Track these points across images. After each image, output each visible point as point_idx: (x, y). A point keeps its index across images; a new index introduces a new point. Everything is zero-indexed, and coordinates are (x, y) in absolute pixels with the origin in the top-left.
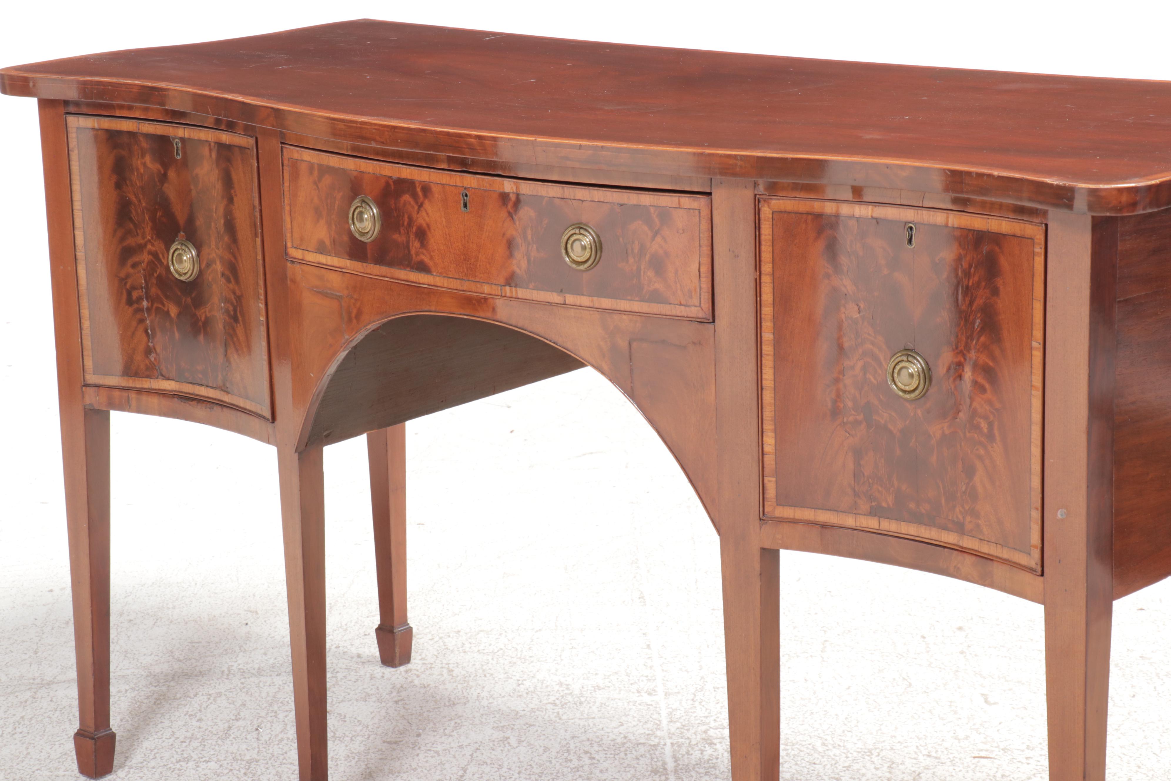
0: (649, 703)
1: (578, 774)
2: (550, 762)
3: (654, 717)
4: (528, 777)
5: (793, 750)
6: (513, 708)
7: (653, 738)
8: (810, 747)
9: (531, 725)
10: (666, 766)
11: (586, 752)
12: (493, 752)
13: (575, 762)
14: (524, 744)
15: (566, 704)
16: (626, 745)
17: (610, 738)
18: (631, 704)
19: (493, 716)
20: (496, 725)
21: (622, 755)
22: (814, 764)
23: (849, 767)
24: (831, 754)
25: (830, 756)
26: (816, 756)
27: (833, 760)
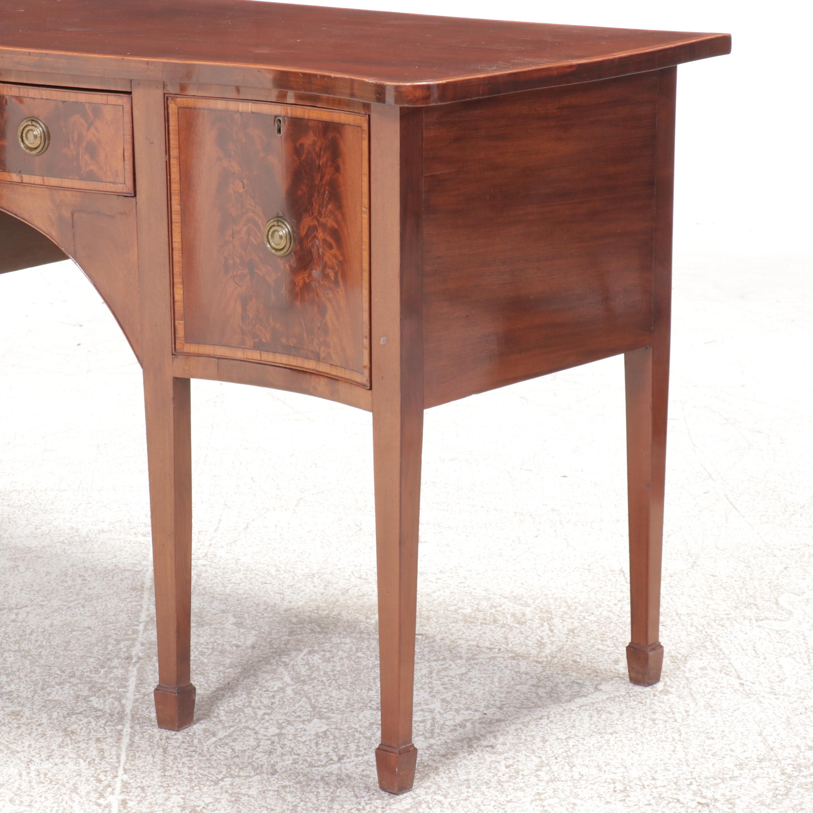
0: (142, 542)
1: (69, 590)
2: (49, 582)
3: (143, 551)
4: (28, 592)
5: (251, 574)
6: (27, 545)
7: (138, 566)
8: (266, 572)
9: (39, 557)
10: (144, 585)
11: (80, 576)
12: (4, 576)
13: (70, 583)
14: (31, 570)
15: (72, 542)
16: (116, 571)
17: (103, 566)
18: (127, 543)
19: (9, 551)
20: (10, 557)
21: (110, 578)
22: (266, 583)
23: (293, 585)
24: (281, 577)
25: (280, 578)
26: (269, 578)
27: (282, 580)
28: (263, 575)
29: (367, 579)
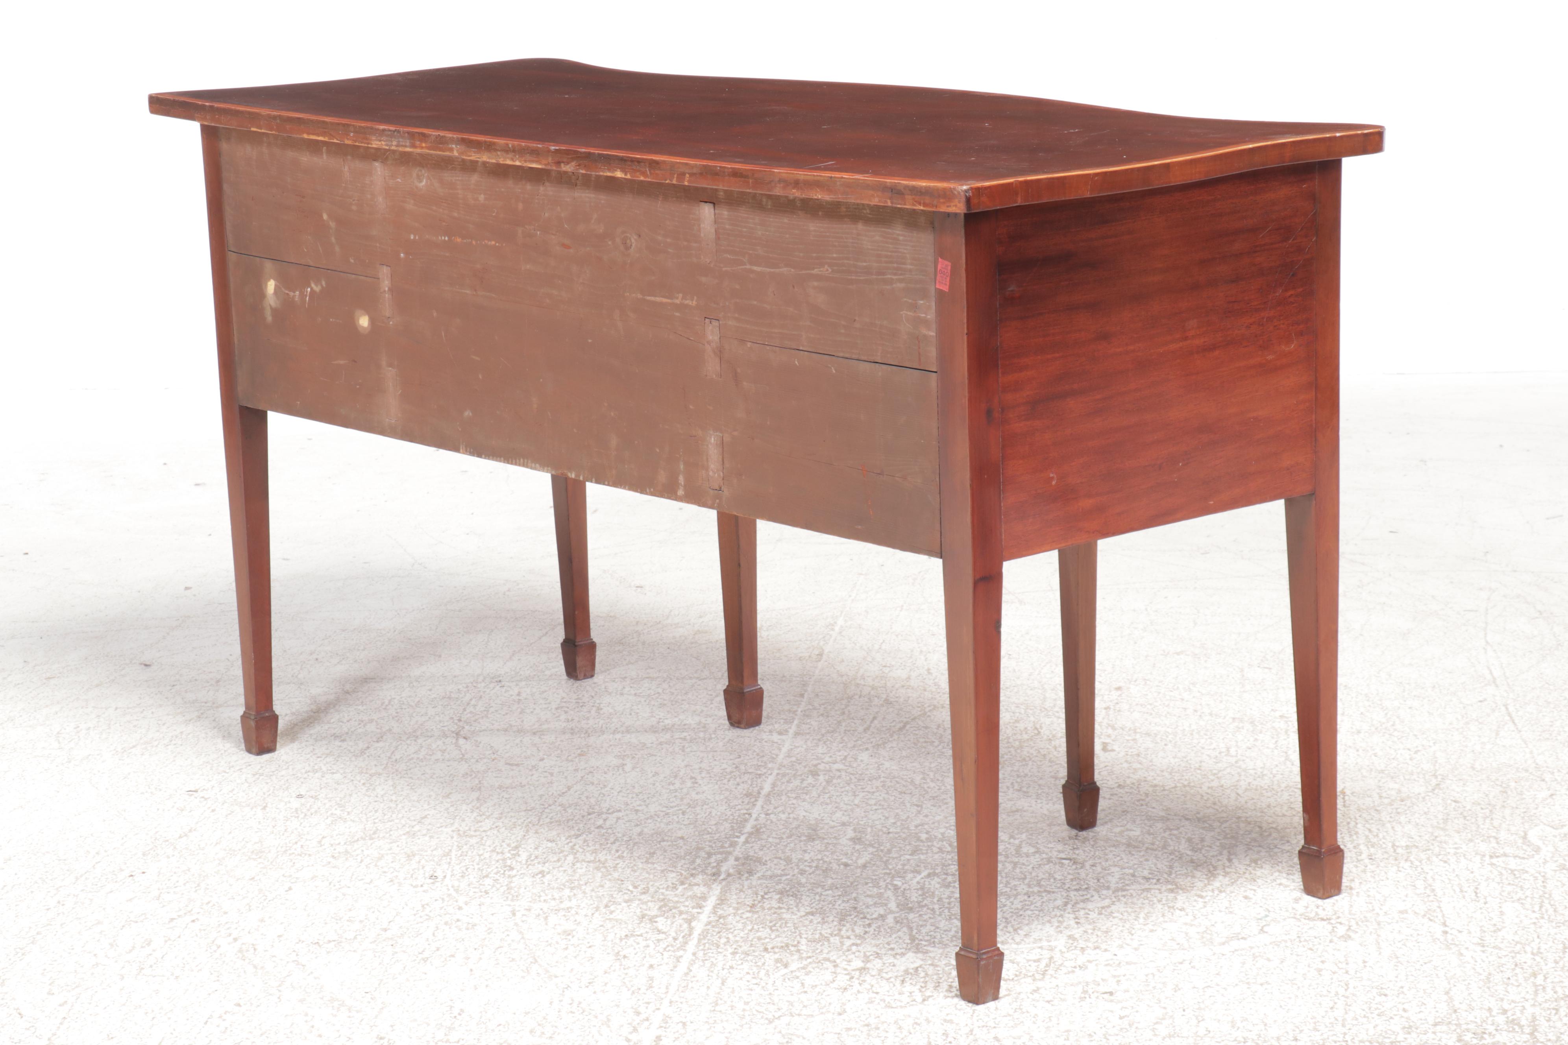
0: (776, 741)
1: (674, 795)
2: (654, 784)
3: (773, 752)
4: (625, 795)
5: (891, 782)
6: (642, 741)
7: (762, 769)
8: (909, 780)
9: (653, 755)
10: (761, 791)
11: (692, 778)
12: (605, 775)
13: (677, 785)
14: (638, 770)
15: (695, 739)
16: (734, 774)
17: (722, 767)
18: (758, 741)
19: (620, 746)
20: (619, 754)
21: (725, 781)
22: (905, 793)
23: (937, 797)
24: (926, 786)
25: (924, 788)
26: (911, 787)
27: (925, 790)
28: (904, 784)
29: (1028, 792)
